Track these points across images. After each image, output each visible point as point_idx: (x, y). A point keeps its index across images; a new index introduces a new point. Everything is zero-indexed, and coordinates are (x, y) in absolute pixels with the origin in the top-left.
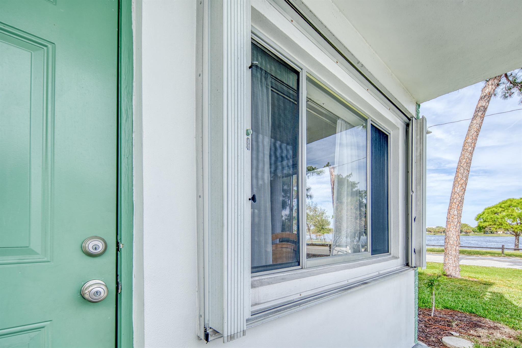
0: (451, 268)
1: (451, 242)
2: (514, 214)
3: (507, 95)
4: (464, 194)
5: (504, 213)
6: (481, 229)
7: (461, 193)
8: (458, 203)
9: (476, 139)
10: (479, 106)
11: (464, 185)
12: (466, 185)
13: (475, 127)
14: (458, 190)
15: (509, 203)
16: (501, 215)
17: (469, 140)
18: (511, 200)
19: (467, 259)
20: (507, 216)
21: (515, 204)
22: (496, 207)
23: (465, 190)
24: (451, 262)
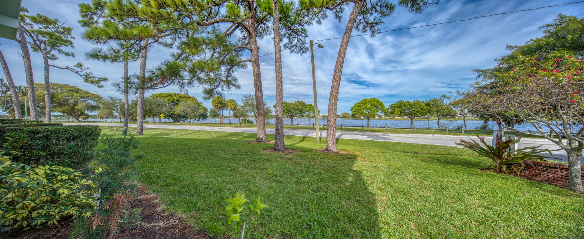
0: (330, 145)
1: (331, 124)
2: (367, 107)
3: (364, 30)
4: (339, 88)
5: (363, 107)
6: (353, 115)
7: (337, 88)
8: (335, 95)
9: (346, 49)
10: (348, 25)
11: (338, 82)
12: (340, 81)
13: (346, 39)
14: (335, 85)
15: (365, 101)
16: (361, 108)
17: (342, 49)
18: (366, 100)
19: (346, 134)
20: (365, 108)
21: (368, 102)
22: (359, 103)
23: (339, 86)
24: (330, 140)
